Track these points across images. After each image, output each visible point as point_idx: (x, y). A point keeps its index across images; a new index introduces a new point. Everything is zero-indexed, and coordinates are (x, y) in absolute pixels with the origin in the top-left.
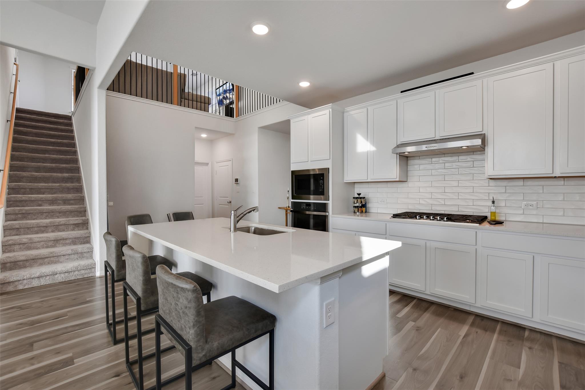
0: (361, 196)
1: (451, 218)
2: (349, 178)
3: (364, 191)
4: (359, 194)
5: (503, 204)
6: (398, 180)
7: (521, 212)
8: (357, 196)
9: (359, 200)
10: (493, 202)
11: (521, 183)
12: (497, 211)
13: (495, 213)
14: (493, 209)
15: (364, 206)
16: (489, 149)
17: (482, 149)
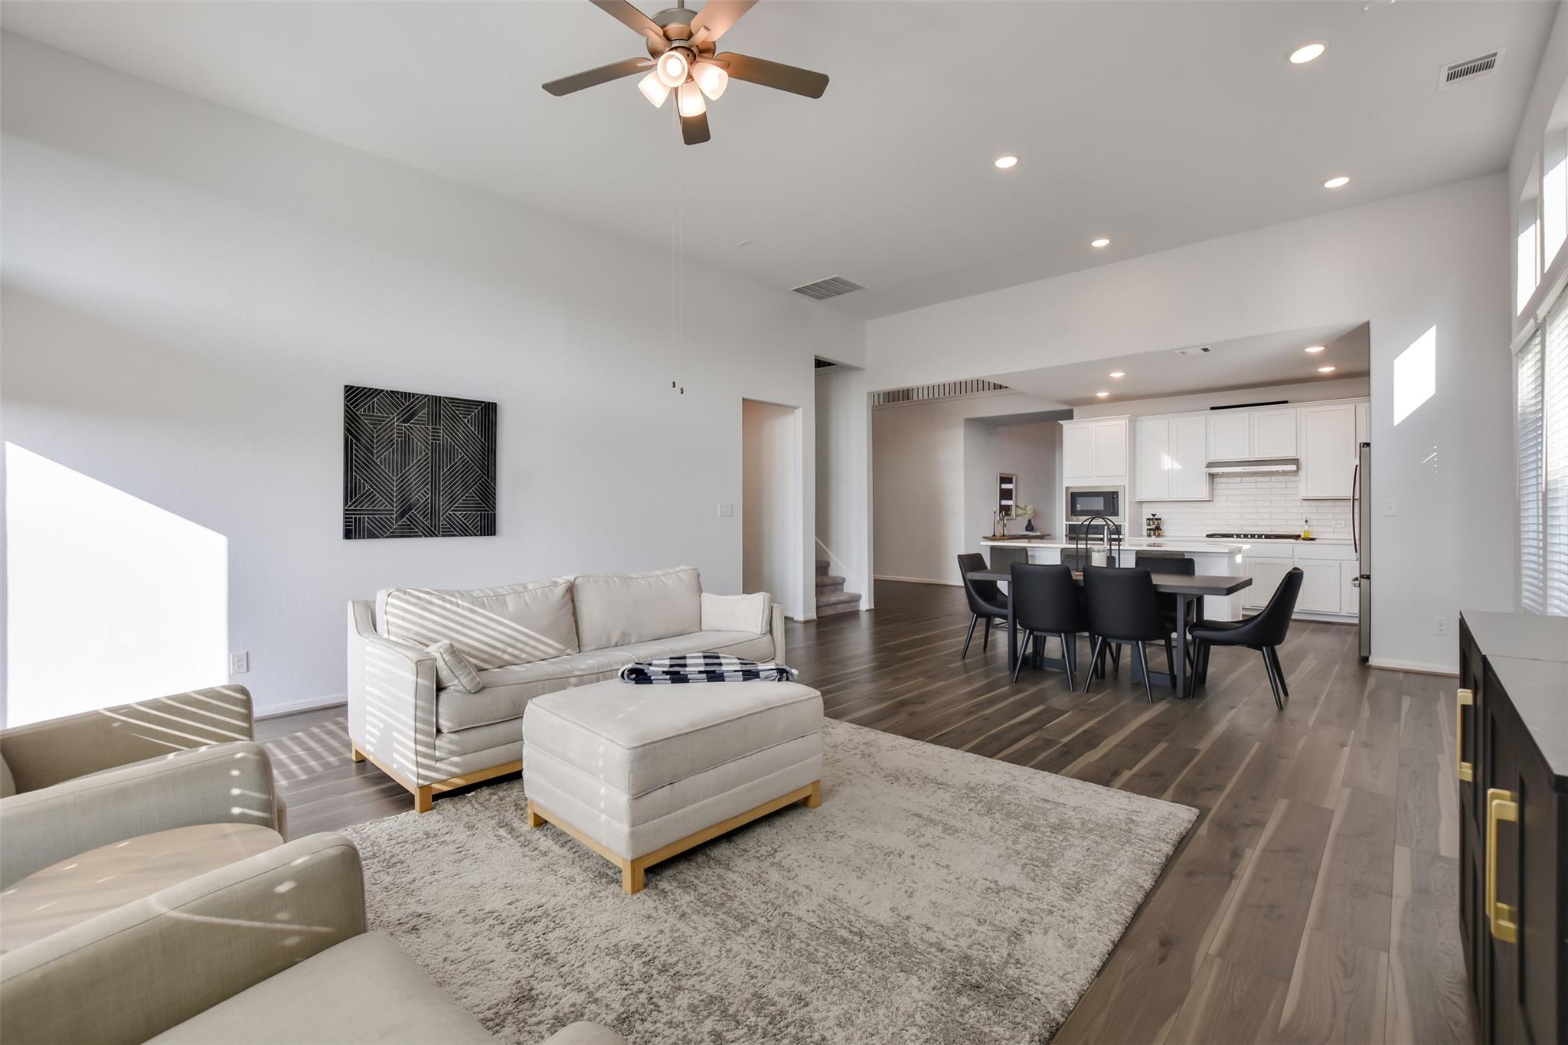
0: (1156, 517)
1: (1268, 537)
2: (1141, 496)
3: (1160, 511)
4: (1154, 515)
5: (1315, 523)
6: (1207, 499)
7: (1332, 530)
8: (1152, 517)
9: (1156, 522)
10: (1306, 521)
11: (1331, 503)
12: (1310, 530)
13: (1308, 531)
14: (1306, 528)
15: (1158, 528)
16: (1302, 473)
17: (1296, 472)
